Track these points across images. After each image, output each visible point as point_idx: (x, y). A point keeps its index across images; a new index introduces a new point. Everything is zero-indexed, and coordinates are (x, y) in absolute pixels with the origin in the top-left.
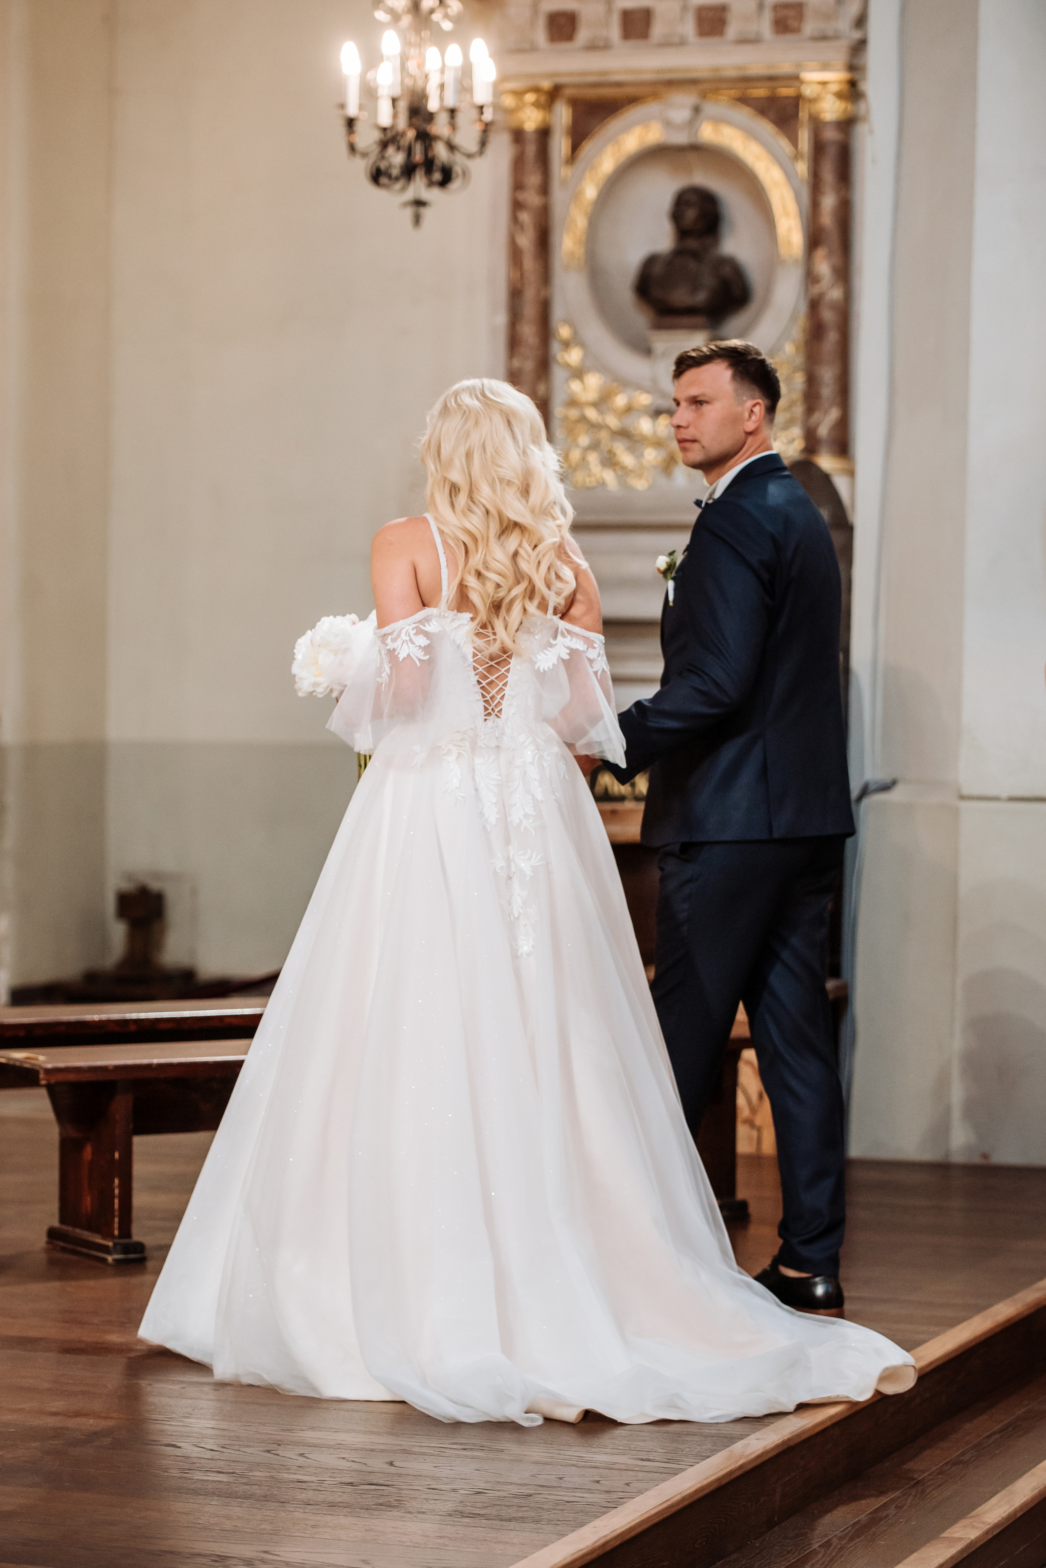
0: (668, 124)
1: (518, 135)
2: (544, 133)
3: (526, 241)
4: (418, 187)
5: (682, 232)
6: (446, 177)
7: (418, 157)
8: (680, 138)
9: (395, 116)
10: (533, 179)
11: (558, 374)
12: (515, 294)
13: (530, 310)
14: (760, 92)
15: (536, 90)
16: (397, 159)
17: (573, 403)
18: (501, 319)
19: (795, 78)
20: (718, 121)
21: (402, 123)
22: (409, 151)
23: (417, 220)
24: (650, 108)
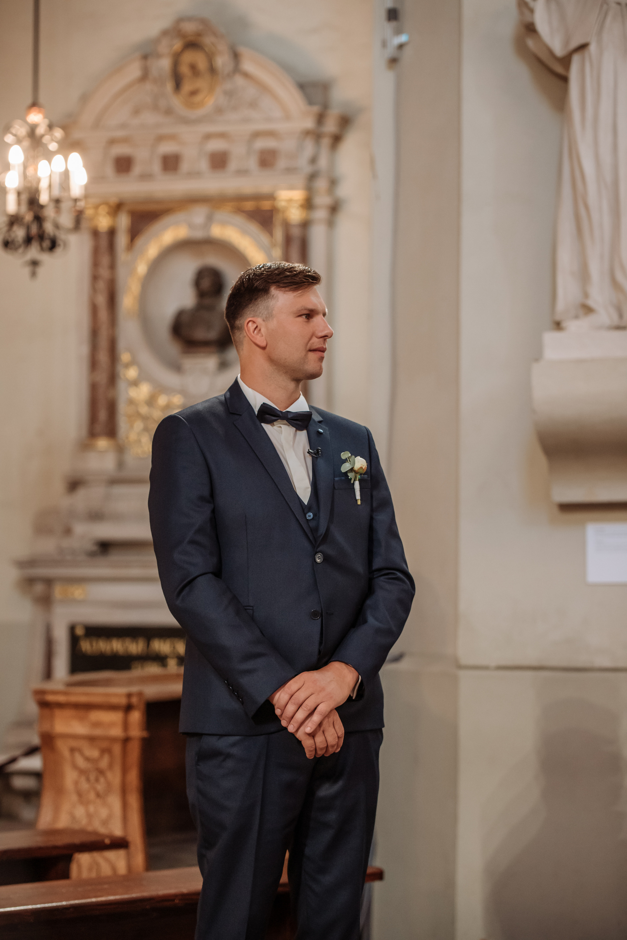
0: (191, 226)
1: (95, 233)
2: (112, 233)
3: (102, 300)
4: (33, 252)
5: (201, 294)
6: (53, 245)
7: (34, 230)
8: (199, 234)
9: (19, 203)
10: (105, 260)
11: (122, 385)
12: (94, 333)
13: (103, 343)
14: (249, 205)
15: (106, 204)
16: (20, 233)
17: (131, 402)
18: (85, 350)
19: (271, 197)
20: (224, 223)
21: (24, 208)
22: (28, 228)
23: (34, 274)
24: (180, 216)
